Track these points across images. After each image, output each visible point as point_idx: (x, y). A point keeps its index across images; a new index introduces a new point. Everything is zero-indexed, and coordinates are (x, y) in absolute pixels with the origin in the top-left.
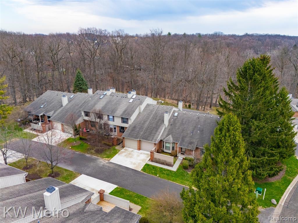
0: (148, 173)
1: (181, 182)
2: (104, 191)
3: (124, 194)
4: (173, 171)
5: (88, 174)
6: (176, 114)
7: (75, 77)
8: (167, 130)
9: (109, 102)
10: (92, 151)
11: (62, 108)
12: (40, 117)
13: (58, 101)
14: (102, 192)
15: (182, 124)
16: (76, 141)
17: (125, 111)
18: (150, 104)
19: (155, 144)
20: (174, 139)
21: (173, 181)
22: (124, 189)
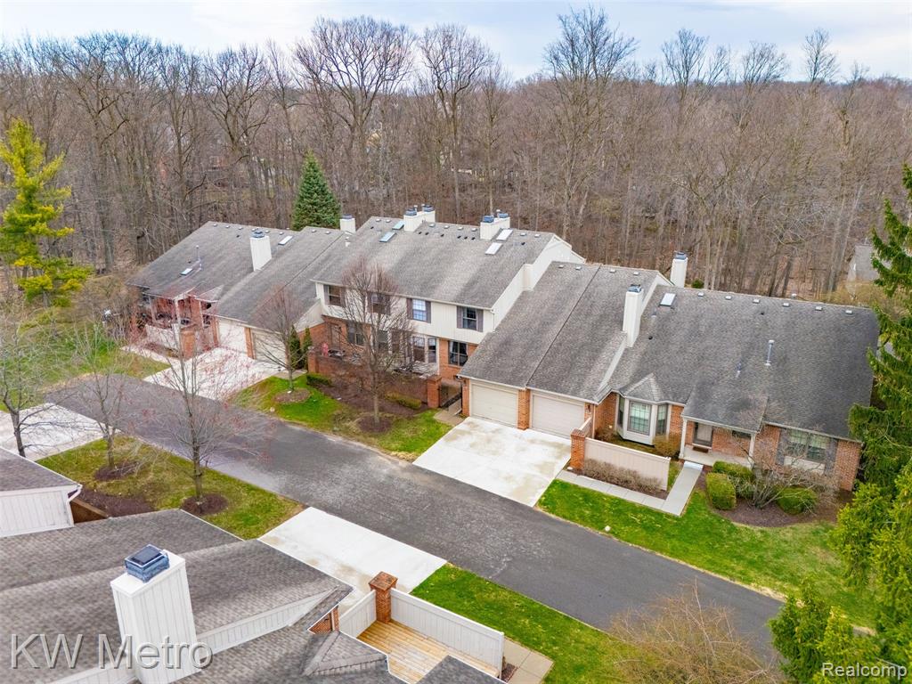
0: (564, 517)
1: (712, 562)
2: (392, 582)
3: (474, 599)
4: (668, 516)
5: (329, 509)
6: (668, 299)
7: (300, 183)
8: (636, 357)
9: (413, 254)
10: (348, 424)
11: (252, 275)
12: (177, 304)
13: (239, 254)
14: (387, 585)
15: (695, 333)
16: (293, 389)
17: (470, 285)
18: (562, 263)
19: (589, 406)
20: (665, 393)
21: (672, 554)
22: (473, 576)
